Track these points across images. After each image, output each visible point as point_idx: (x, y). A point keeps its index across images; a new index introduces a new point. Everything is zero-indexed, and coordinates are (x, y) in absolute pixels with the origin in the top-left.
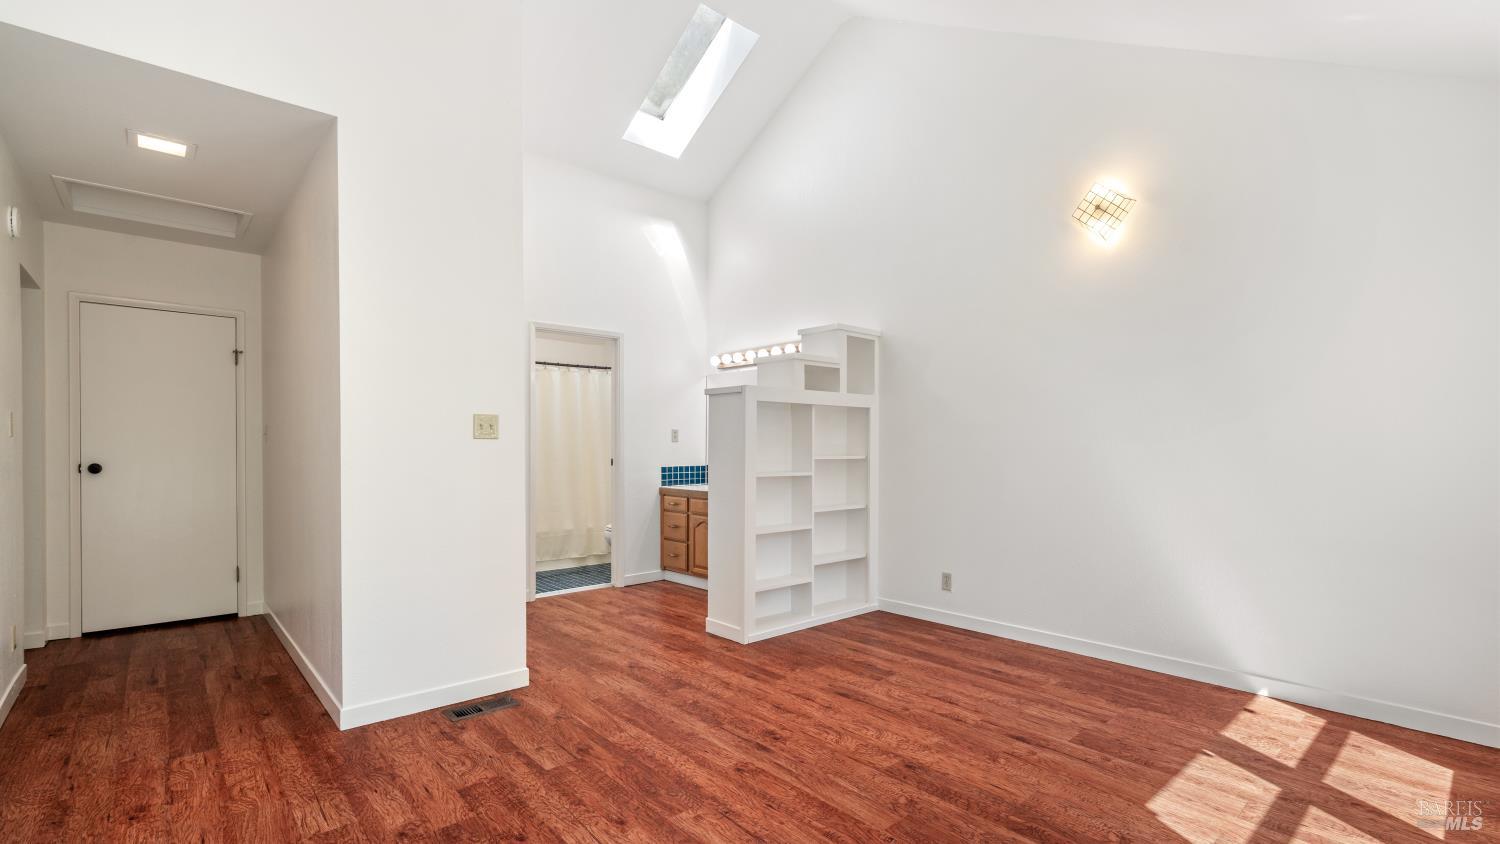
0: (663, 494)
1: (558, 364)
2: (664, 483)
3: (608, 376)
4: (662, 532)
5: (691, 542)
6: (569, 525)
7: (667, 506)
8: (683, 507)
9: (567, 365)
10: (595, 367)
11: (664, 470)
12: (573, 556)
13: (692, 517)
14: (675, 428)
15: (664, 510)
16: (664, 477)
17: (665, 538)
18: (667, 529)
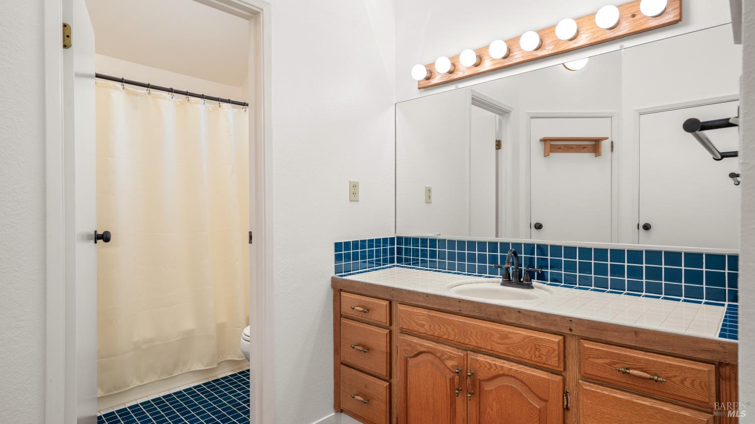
0: (339, 289)
1: (171, 90)
2: (338, 270)
3: (243, 115)
4: (337, 350)
5: (397, 379)
6: (189, 323)
7: (346, 309)
8: (381, 315)
9: (186, 94)
10: (228, 101)
11: (338, 246)
12: (194, 369)
13: (398, 337)
14: (354, 180)
15: (339, 316)
16: (338, 258)
17: (341, 364)
18: (346, 351)
